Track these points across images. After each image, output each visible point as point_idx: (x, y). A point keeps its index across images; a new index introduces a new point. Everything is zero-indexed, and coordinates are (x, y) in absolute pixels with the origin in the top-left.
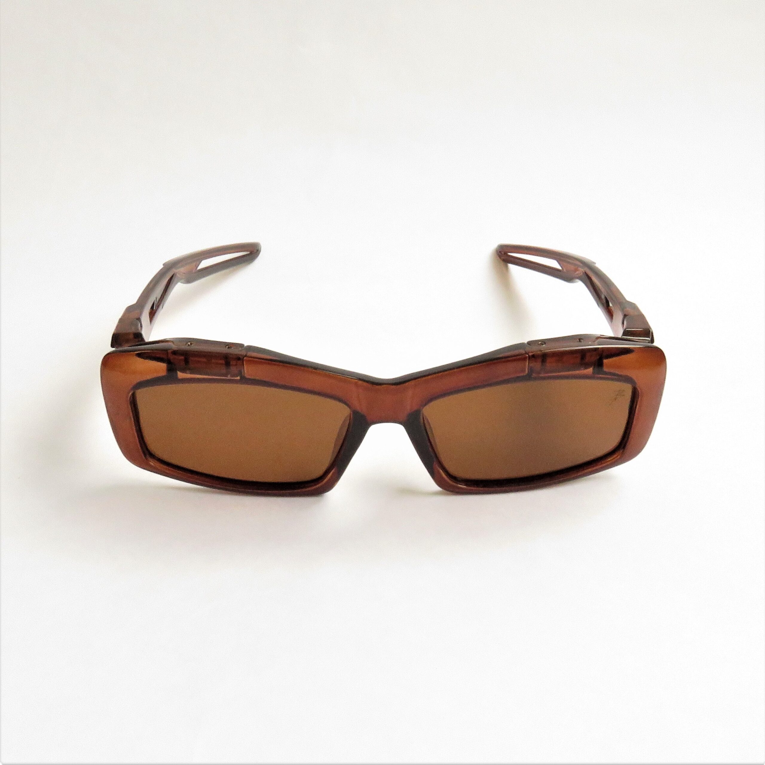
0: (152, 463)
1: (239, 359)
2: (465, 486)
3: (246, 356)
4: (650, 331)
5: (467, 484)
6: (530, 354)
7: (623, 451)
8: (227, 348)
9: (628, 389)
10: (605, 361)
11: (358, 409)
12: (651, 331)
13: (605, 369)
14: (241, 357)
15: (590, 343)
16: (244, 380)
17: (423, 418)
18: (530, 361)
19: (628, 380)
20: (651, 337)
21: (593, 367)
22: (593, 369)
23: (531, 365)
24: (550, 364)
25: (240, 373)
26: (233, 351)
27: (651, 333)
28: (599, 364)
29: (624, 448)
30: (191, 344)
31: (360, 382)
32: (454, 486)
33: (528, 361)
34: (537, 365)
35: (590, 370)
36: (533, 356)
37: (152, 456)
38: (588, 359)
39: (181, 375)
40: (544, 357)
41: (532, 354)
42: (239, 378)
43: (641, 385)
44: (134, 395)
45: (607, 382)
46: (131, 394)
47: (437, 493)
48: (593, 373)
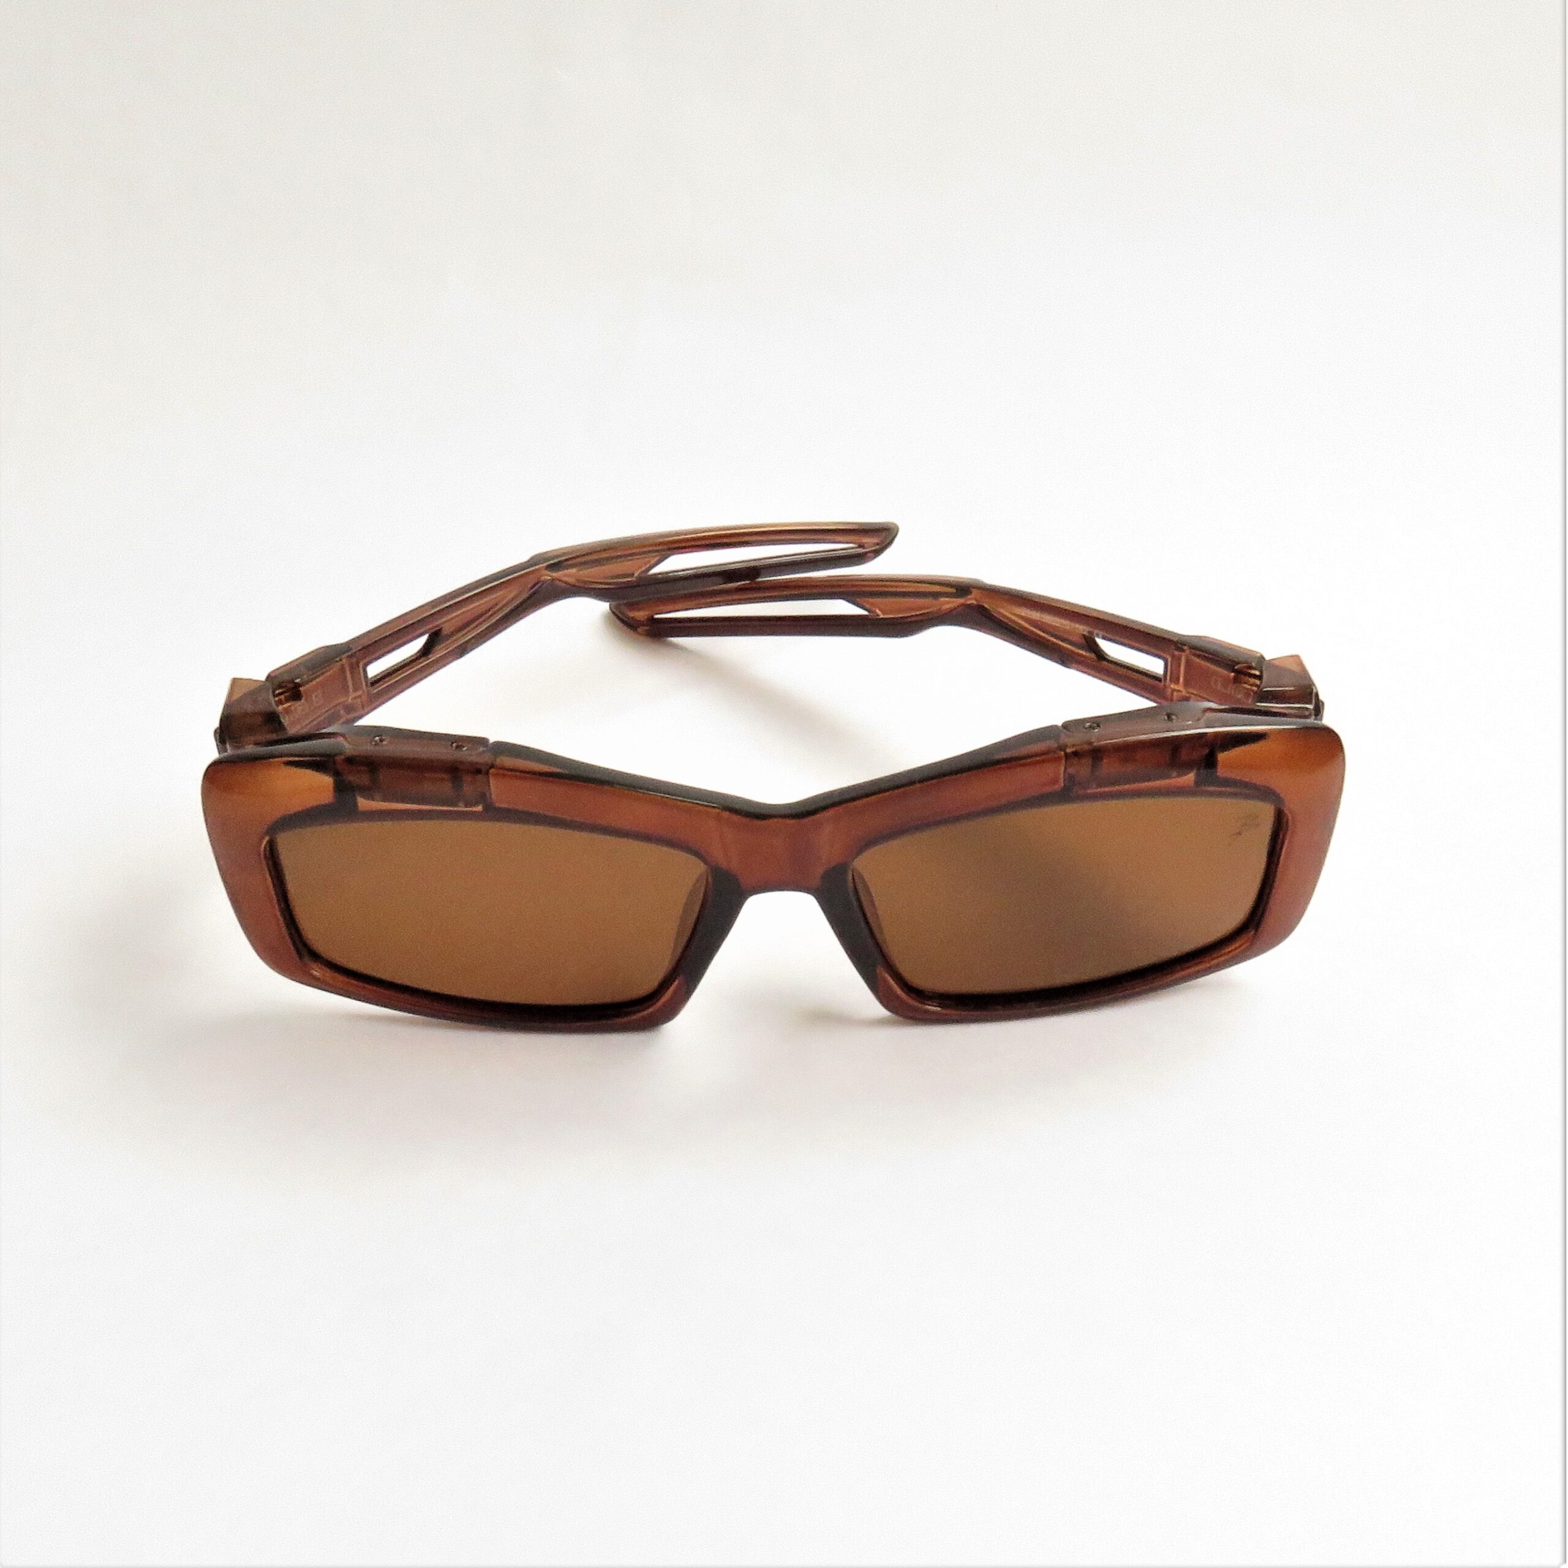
0: (317, 971)
1: (478, 771)
2: (939, 1009)
3: (492, 766)
4: (1312, 690)
5: (941, 1004)
6: (1069, 750)
7: (1255, 934)
8: (454, 748)
9: (1266, 812)
10: (1222, 756)
11: (723, 864)
12: (1314, 690)
13: (1221, 772)
14: (484, 769)
15: (1190, 722)
16: (494, 813)
17: (853, 879)
18: (1068, 762)
19: (1266, 793)
20: (1314, 702)
21: (1195, 771)
22: (1197, 775)
23: (1070, 770)
24: (1109, 767)
25: (483, 798)
26: (467, 755)
27: (1314, 694)
28: (1210, 762)
29: (1257, 927)
30: (381, 741)
31: (726, 814)
32: (916, 1010)
33: (1064, 763)
34: (1082, 769)
35: (1190, 778)
36: (1075, 754)
37: (315, 956)
38: (1184, 755)
39: (364, 803)
40: (1097, 754)
41: (1074, 749)
42: (480, 808)
43: (1292, 806)
44: (272, 848)
45: (1223, 800)
46: (264, 843)
47: (881, 1022)
48: (1197, 783)
